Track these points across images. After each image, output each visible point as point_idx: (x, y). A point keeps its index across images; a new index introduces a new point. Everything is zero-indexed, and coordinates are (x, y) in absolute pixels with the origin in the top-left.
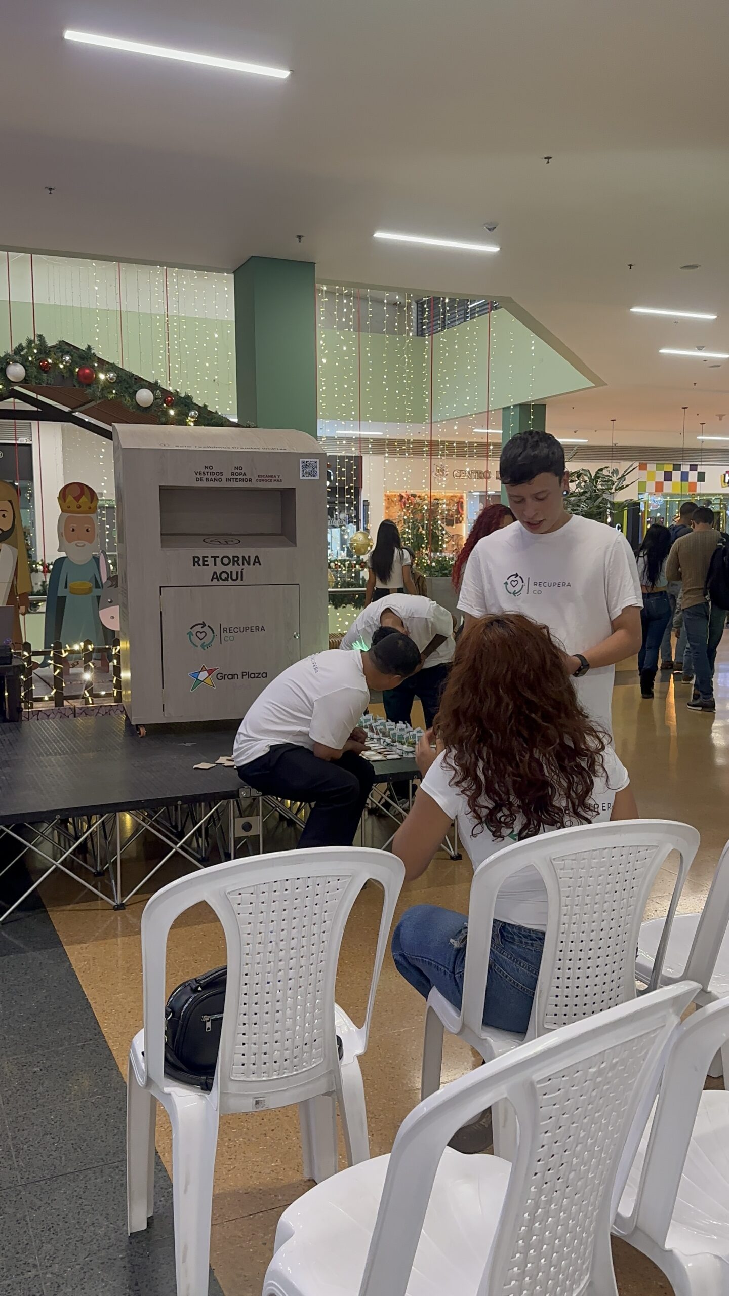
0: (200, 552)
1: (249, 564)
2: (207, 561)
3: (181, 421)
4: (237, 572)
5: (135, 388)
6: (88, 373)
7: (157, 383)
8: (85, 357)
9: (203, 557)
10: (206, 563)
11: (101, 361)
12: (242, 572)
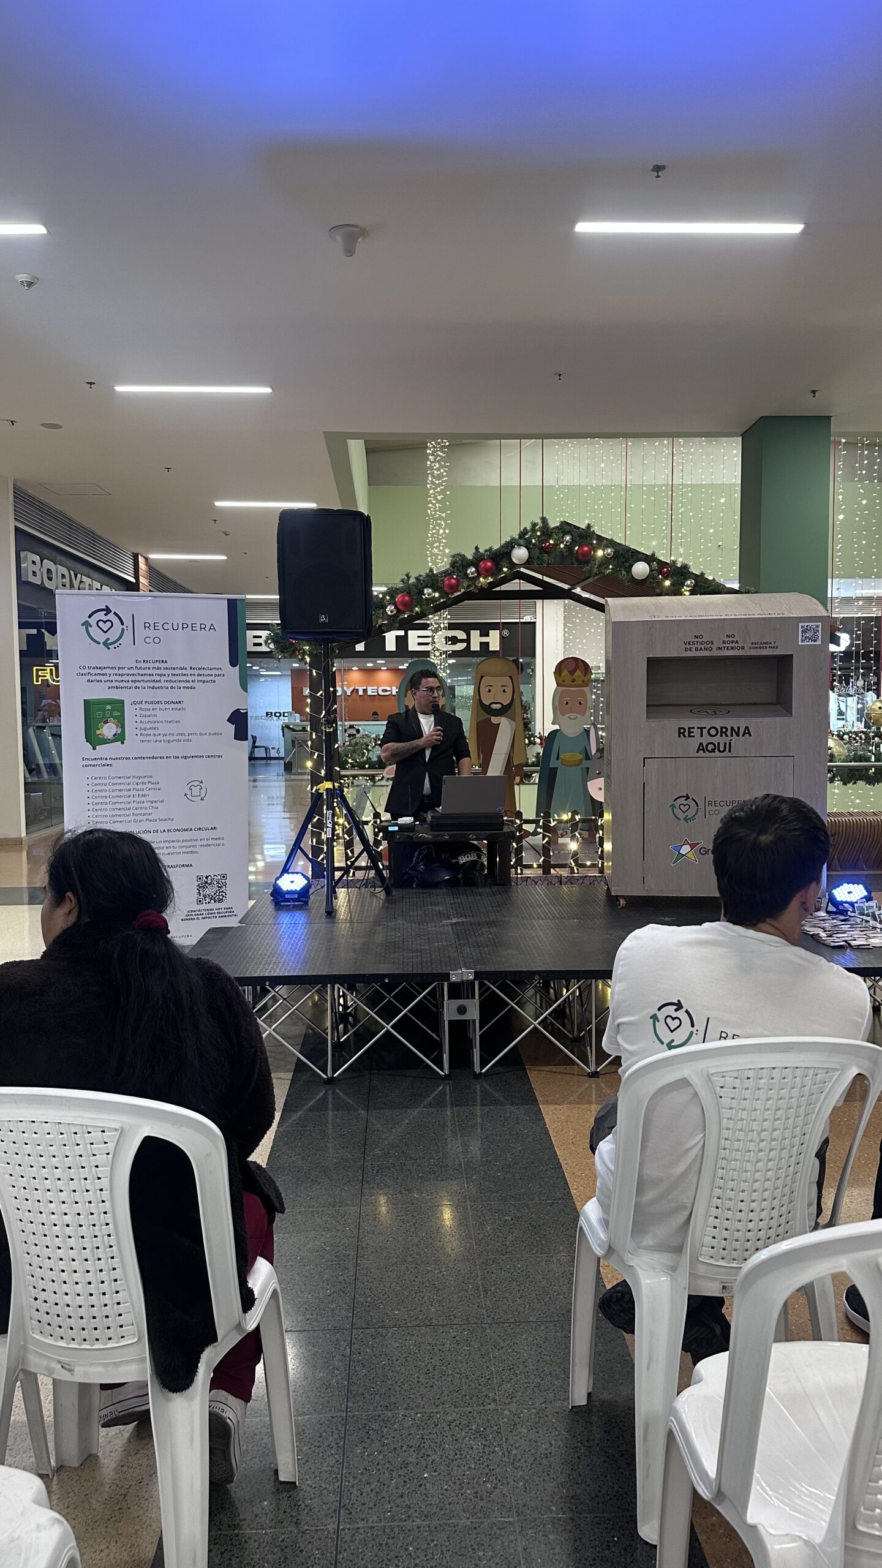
0: (686, 724)
1: (738, 735)
2: (693, 732)
3: (676, 591)
4: (725, 744)
5: (631, 561)
6: (587, 551)
7: (653, 555)
8: (585, 536)
9: (689, 728)
10: (692, 734)
11: (600, 538)
12: (730, 744)
